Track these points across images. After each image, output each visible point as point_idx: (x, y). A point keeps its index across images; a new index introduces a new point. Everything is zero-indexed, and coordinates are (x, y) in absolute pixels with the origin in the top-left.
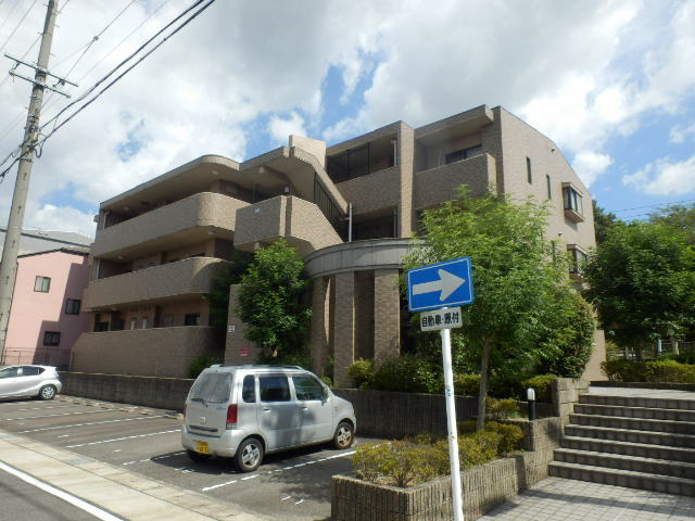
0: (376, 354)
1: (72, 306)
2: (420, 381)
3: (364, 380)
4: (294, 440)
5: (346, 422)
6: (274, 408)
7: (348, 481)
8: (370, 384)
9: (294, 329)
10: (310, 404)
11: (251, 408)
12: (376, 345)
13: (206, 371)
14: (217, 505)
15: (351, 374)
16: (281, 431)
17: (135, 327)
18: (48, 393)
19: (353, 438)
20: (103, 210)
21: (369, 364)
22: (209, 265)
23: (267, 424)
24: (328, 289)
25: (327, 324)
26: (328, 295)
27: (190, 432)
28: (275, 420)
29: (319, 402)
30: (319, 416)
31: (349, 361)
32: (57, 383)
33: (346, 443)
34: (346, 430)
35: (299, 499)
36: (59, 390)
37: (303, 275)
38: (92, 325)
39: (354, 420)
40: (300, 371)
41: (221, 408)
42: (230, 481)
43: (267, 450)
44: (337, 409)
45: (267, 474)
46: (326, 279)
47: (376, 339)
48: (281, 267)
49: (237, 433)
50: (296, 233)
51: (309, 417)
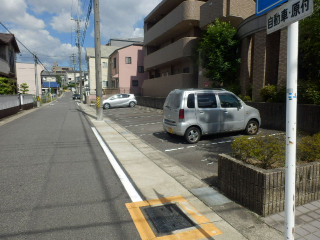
0: (279, 81)
1: (140, 69)
2: (308, 97)
3: (270, 97)
4: (219, 129)
5: (254, 120)
6: (206, 111)
7: (227, 159)
8: (273, 99)
9: (229, 70)
10: (229, 109)
11: (193, 111)
12: (279, 76)
13: (172, 92)
14: (167, 160)
15: (261, 94)
16: (211, 124)
17: (164, 76)
18: (132, 104)
19: (258, 129)
20: (145, 22)
21: (274, 87)
22: (190, 41)
23: (202, 120)
24: (251, 44)
25: (249, 65)
26: (250, 47)
27: (165, 123)
28: (207, 117)
29: (236, 109)
30: (236, 116)
31: (262, 86)
32: (135, 100)
33: (254, 132)
34: (254, 125)
35: (211, 162)
36: (136, 103)
37: (235, 37)
38: (149, 76)
39: (259, 119)
40: (224, 91)
41: (176, 111)
42: (181, 148)
43: (203, 134)
44: (248, 113)
45: (201, 146)
46: (249, 37)
47: (279, 71)
48: (221, 34)
49: (185, 124)
50: (233, 13)
51: (230, 117)
